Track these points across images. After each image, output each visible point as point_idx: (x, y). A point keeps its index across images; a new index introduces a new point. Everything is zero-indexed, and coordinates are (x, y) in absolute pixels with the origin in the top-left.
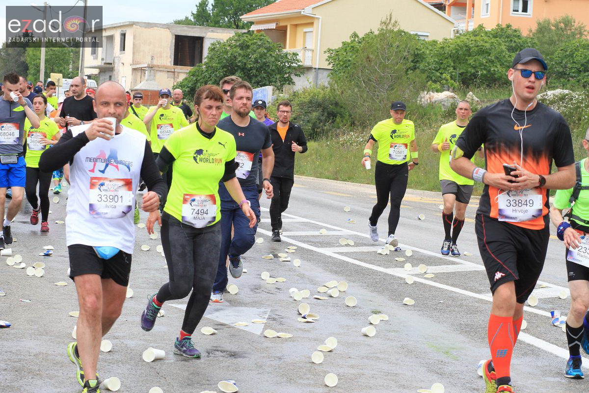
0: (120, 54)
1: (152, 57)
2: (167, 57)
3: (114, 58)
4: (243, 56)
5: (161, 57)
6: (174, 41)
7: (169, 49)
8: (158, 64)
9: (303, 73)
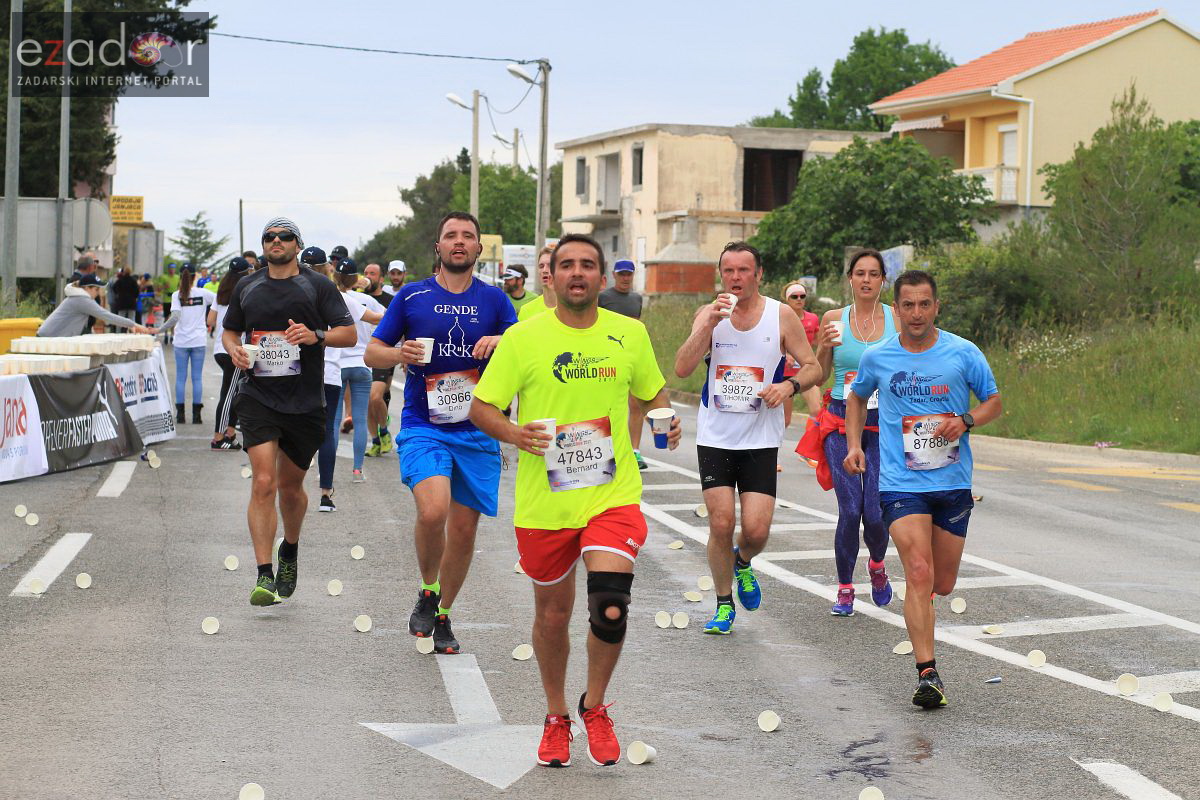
0: (633, 191)
1: (698, 195)
2: (728, 194)
3: (622, 199)
4: (870, 187)
5: (716, 194)
6: (742, 161)
7: (732, 177)
8: (711, 209)
9: (996, 218)
